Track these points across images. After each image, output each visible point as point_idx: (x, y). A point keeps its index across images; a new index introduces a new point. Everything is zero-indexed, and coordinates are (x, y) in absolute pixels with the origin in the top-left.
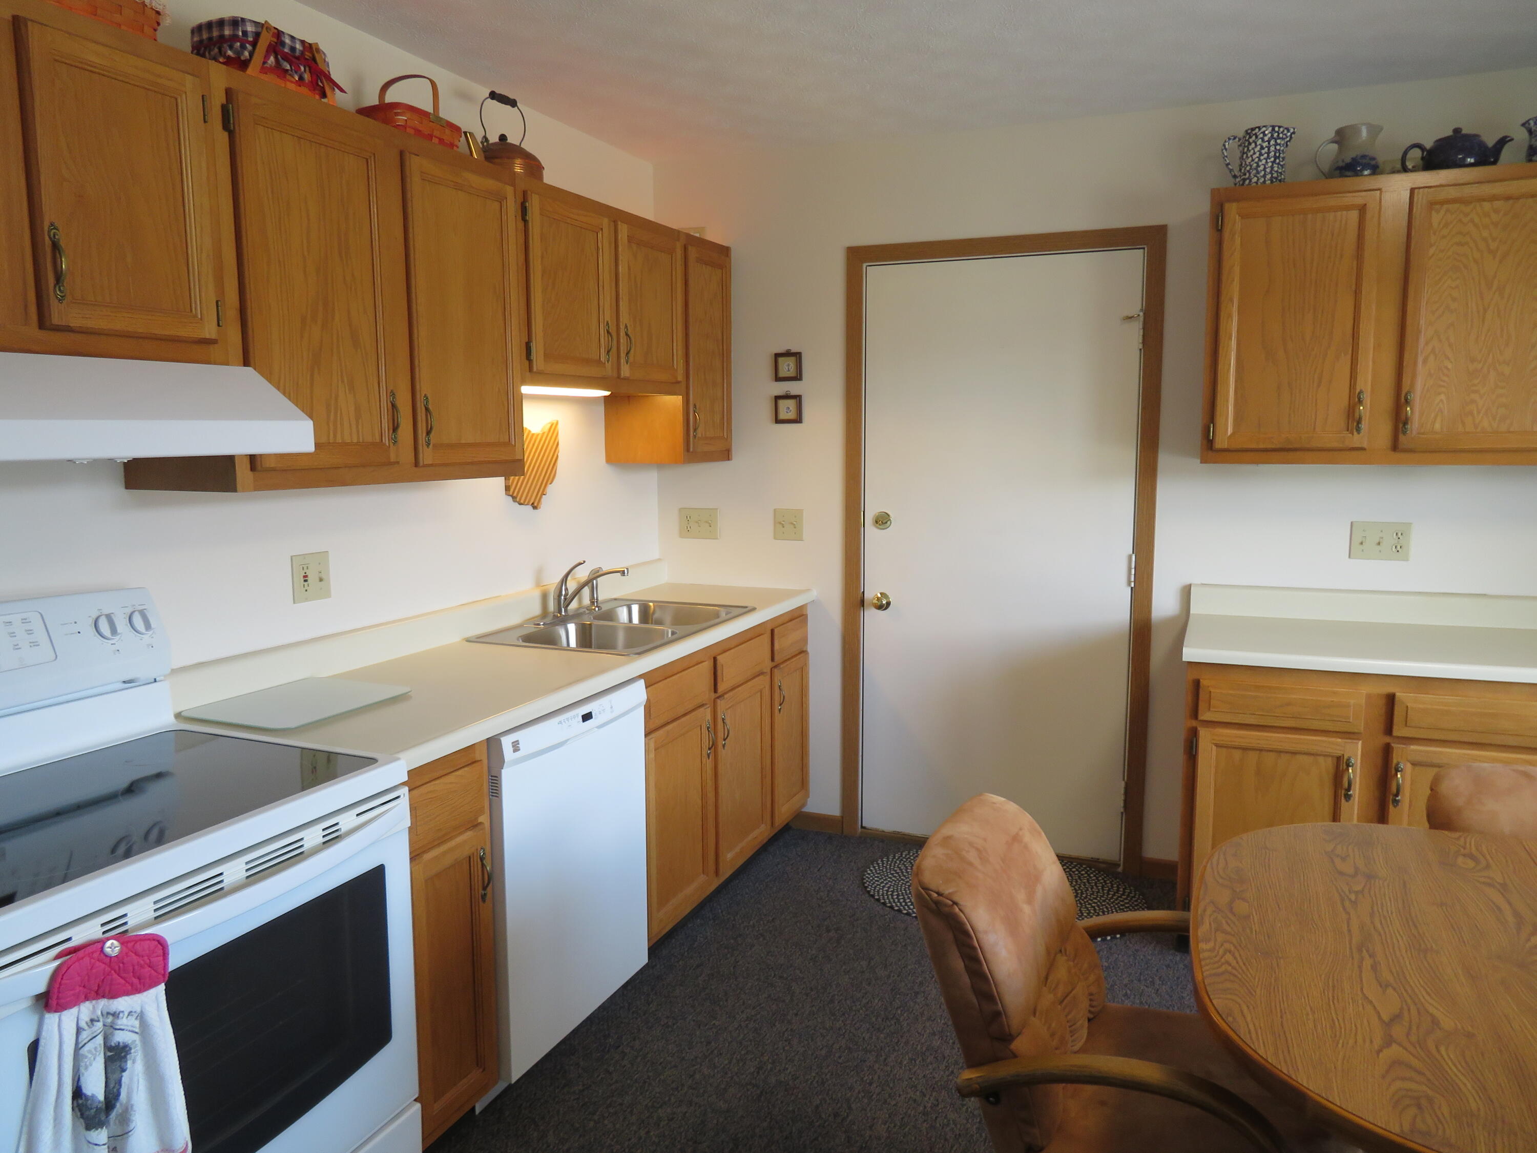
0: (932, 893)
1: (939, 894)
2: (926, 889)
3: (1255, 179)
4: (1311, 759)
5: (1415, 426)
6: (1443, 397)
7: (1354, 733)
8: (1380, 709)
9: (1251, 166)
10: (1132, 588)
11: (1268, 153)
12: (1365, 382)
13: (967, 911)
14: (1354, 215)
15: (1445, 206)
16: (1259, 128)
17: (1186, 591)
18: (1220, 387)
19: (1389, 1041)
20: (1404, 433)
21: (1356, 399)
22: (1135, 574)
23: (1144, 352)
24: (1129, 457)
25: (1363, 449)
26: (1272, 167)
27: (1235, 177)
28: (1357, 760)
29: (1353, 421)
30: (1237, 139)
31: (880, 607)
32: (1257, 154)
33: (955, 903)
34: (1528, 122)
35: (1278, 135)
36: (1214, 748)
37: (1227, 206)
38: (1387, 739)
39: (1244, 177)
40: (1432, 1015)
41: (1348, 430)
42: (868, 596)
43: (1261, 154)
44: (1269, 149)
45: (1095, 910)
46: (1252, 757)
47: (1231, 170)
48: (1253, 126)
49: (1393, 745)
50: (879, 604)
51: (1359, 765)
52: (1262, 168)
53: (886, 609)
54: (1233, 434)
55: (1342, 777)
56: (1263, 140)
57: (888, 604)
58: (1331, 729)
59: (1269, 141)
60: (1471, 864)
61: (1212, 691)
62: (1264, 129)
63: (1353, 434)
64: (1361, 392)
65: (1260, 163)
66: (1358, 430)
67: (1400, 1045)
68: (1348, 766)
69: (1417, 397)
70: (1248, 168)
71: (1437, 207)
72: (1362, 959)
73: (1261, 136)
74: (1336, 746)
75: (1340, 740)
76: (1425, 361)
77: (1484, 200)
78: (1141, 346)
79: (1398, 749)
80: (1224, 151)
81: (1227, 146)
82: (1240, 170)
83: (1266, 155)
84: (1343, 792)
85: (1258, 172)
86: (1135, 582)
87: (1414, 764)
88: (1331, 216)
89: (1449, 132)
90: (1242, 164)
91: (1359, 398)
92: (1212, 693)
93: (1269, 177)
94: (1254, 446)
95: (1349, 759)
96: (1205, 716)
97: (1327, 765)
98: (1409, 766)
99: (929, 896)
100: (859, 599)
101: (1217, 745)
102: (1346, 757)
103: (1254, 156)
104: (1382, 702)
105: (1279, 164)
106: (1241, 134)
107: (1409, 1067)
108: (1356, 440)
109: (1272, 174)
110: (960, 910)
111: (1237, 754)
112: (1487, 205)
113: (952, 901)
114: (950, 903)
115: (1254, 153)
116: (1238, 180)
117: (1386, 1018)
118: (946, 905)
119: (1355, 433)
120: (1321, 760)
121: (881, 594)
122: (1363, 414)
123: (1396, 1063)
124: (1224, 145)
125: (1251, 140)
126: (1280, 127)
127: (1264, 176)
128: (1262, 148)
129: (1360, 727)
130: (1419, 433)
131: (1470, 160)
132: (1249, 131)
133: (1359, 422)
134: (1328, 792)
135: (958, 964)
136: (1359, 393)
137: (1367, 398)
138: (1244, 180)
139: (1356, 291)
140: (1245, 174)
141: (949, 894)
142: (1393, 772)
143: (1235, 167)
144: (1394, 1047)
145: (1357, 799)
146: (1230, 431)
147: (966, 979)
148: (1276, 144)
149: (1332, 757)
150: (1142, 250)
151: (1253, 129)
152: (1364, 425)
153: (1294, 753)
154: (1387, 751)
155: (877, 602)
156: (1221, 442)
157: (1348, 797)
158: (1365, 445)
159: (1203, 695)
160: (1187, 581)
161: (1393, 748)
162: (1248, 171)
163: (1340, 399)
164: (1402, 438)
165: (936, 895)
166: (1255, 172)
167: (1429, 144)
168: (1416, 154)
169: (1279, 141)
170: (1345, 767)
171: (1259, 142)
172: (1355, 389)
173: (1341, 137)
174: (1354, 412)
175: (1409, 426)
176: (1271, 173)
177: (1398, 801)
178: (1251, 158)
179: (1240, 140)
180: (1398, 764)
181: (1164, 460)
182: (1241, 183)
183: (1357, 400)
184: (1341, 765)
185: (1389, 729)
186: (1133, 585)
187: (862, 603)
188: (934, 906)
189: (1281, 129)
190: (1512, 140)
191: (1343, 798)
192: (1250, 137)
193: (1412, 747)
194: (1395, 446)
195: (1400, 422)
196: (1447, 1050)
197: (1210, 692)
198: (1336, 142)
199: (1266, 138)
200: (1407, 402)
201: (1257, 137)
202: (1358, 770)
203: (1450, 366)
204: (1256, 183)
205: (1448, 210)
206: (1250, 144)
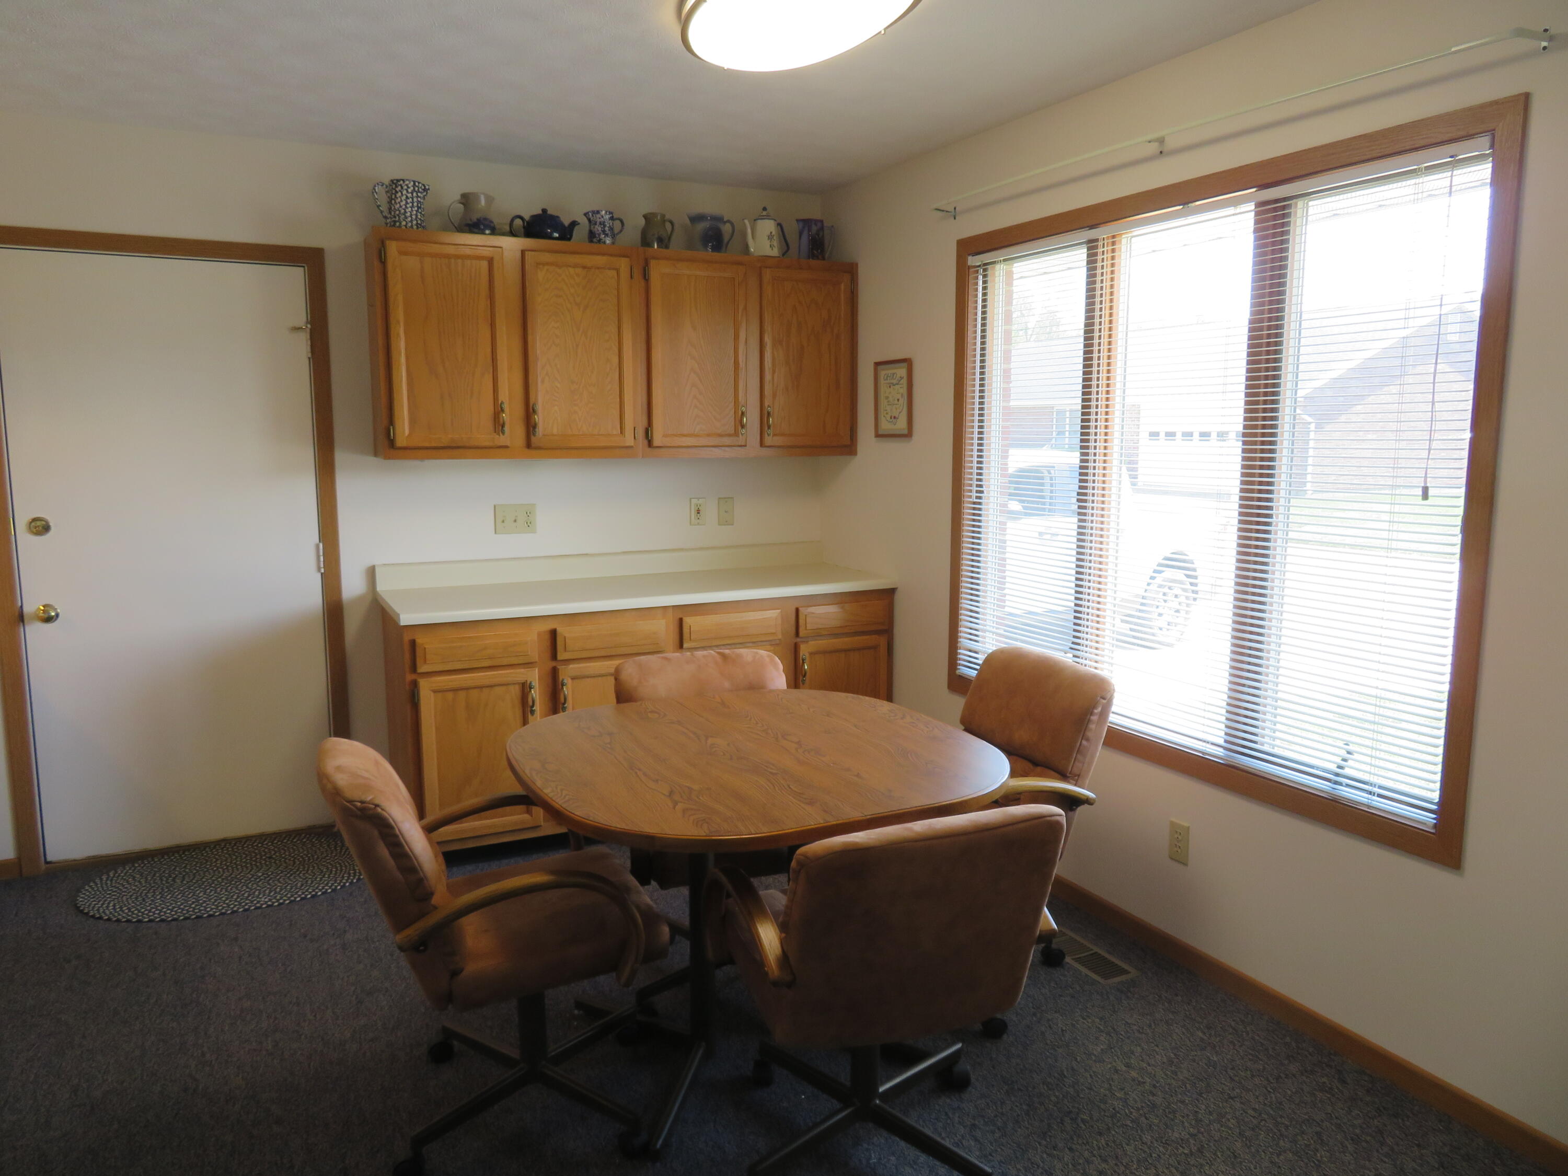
0: (356, 803)
1: (362, 802)
2: (350, 802)
3: (404, 223)
4: (504, 688)
5: (540, 430)
6: (556, 408)
7: (531, 663)
8: (547, 643)
9: (400, 211)
10: (322, 574)
11: (413, 203)
12: (504, 396)
13: (387, 809)
14: (485, 264)
15: (546, 267)
16: (403, 180)
17: (371, 573)
18: (395, 395)
19: (675, 803)
20: (534, 435)
21: (498, 410)
22: (324, 561)
23: (313, 359)
24: (307, 455)
25: (506, 447)
26: (416, 215)
27: (386, 217)
28: (536, 684)
29: (499, 426)
30: (385, 186)
31: (49, 620)
32: (404, 202)
33: (377, 806)
34: (588, 213)
35: (418, 189)
36: (432, 694)
37: (388, 242)
38: (554, 664)
39: (394, 219)
40: (686, 786)
41: (495, 432)
42: (28, 609)
43: (407, 203)
44: (413, 200)
45: (331, 864)
46: (462, 694)
47: (382, 212)
48: (399, 178)
49: (558, 667)
50: (46, 616)
51: (537, 686)
52: (408, 214)
53: (56, 620)
54: (410, 434)
55: (527, 698)
56: (407, 192)
57: (57, 615)
58: (516, 662)
59: (412, 193)
60: (656, 715)
61: (426, 647)
62: (407, 182)
63: (500, 435)
64: (502, 403)
65: (407, 210)
66: (503, 433)
67: (681, 802)
68: (531, 688)
69: (539, 408)
70: (397, 212)
71: (541, 266)
72: (636, 773)
73: (406, 187)
74: (521, 675)
75: (523, 670)
76: (543, 382)
77: (570, 266)
78: (310, 355)
79: (561, 668)
80: (375, 194)
81: (377, 190)
82: (390, 213)
83: (411, 204)
84: (529, 709)
85: (406, 217)
86: (324, 567)
87: (573, 679)
88: (468, 262)
89: (540, 212)
90: (391, 208)
91: (502, 408)
92: (427, 650)
93: (415, 222)
94: (427, 444)
95: (531, 683)
96: (422, 669)
97: (515, 691)
98: (570, 681)
99: (355, 806)
100: (17, 614)
101: (435, 692)
102: (528, 683)
103: (402, 204)
104: (547, 637)
105: (421, 213)
106: (387, 182)
107: (692, 809)
108: (502, 440)
109: (417, 221)
110: (383, 809)
111: (450, 696)
112: (571, 270)
113: (373, 804)
114: (373, 806)
115: (401, 201)
116: (388, 221)
117: (667, 794)
118: (370, 809)
119: (501, 434)
120: (512, 688)
121: (44, 606)
122: (505, 420)
123: (684, 811)
124: (374, 189)
125: (397, 189)
126: (419, 183)
127: (411, 221)
128: (407, 198)
129: (536, 659)
130: (544, 435)
131: (556, 235)
132: (395, 181)
133: (503, 426)
134: (518, 712)
135: (383, 851)
136: (501, 404)
137: (506, 406)
138: (395, 222)
139: (491, 324)
140: (395, 217)
141: (371, 800)
142: (560, 686)
143: (384, 208)
144: (679, 804)
145: (538, 713)
146: (407, 432)
147: (391, 863)
148: (418, 197)
149: (519, 683)
150: (302, 269)
151: (398, 181)
152: (506, 428)
153: (491, 686)
154: (554, 672)
155: (42, 615)
156: (400, 441)
157: (532, 712)
158: (508, 444)
159: (419, 652)
160: (371, 564)
161: (558, 669)
162: (398, 215)
163: (488, 409)
164: (533, 439)
165: (359, 804)
166: (403, 216)
167: (527, 217)
168: (518, 222)
169: (419, 194)
170: (528, 690)
171: (405, 192)
172: (498, 400)
173: (467, 199)
174: (499, 418)
175: (537, 430)
176: (416, 219)
177: (565, 708)
178: (398, 205)
179: (387, 187)
180: (563, 680)
181: (341, 457)
182: (392, 224)
183: (500, 409)
184: (525, 688)
185: (554, 656)
186: (323, 571)
187: (21, 618)
188: (359, 813)
189: (420, 185)
190: (579, 224)
191: (529, 714)
192: (396, 187)
193: (571, 666)
194: (529, 445)
195: (530, 426)
196: (702, 797)
197: (425, 648)
198: (462, 203)
199: (410, 190)
200: (534, 411)
201: (402, 188)
202: (538, 691)
203: (558, 385)
204: (406, 226)
205: (547, 270)
206: (397, 192)
